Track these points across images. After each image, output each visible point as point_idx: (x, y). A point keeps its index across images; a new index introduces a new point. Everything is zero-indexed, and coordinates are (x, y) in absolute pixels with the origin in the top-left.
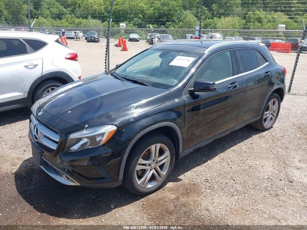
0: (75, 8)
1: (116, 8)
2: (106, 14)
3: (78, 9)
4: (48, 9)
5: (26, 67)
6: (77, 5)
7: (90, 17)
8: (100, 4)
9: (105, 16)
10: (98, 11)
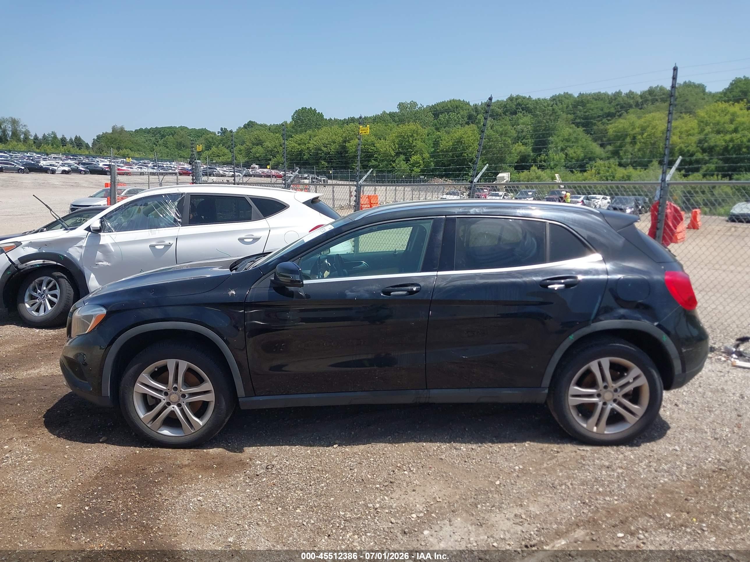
0: (621, 146)
1: (732, 140)
2: (699, 156)
3: (629, 147)
4: (562, 150)
5: (241, 240)
6: (628, 140)
7: (655, 163)
8: (687, 131)
9: (698, 162)
10: (681, 148)
